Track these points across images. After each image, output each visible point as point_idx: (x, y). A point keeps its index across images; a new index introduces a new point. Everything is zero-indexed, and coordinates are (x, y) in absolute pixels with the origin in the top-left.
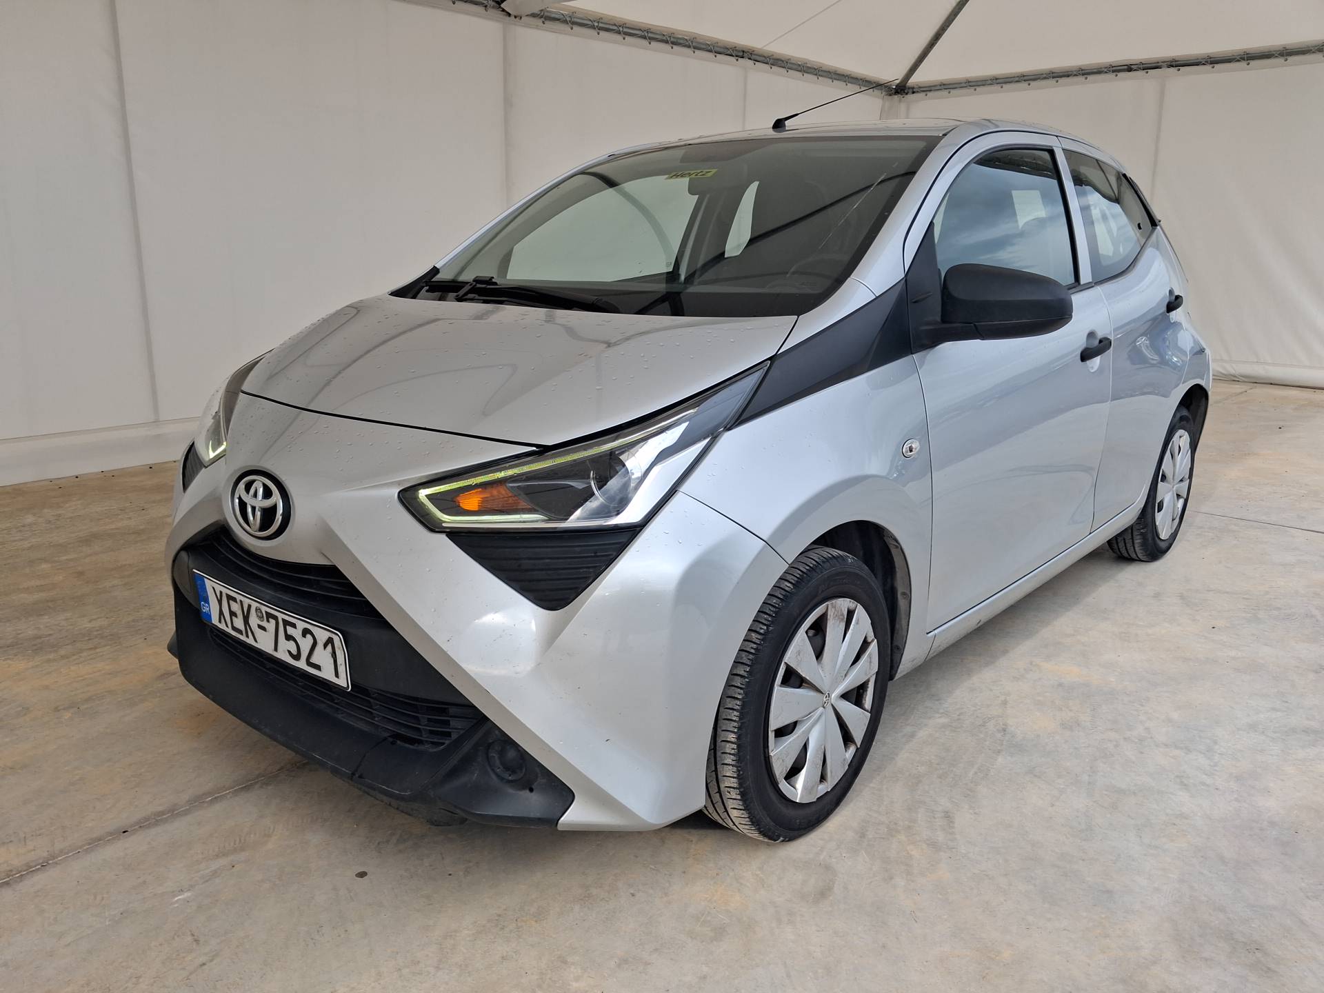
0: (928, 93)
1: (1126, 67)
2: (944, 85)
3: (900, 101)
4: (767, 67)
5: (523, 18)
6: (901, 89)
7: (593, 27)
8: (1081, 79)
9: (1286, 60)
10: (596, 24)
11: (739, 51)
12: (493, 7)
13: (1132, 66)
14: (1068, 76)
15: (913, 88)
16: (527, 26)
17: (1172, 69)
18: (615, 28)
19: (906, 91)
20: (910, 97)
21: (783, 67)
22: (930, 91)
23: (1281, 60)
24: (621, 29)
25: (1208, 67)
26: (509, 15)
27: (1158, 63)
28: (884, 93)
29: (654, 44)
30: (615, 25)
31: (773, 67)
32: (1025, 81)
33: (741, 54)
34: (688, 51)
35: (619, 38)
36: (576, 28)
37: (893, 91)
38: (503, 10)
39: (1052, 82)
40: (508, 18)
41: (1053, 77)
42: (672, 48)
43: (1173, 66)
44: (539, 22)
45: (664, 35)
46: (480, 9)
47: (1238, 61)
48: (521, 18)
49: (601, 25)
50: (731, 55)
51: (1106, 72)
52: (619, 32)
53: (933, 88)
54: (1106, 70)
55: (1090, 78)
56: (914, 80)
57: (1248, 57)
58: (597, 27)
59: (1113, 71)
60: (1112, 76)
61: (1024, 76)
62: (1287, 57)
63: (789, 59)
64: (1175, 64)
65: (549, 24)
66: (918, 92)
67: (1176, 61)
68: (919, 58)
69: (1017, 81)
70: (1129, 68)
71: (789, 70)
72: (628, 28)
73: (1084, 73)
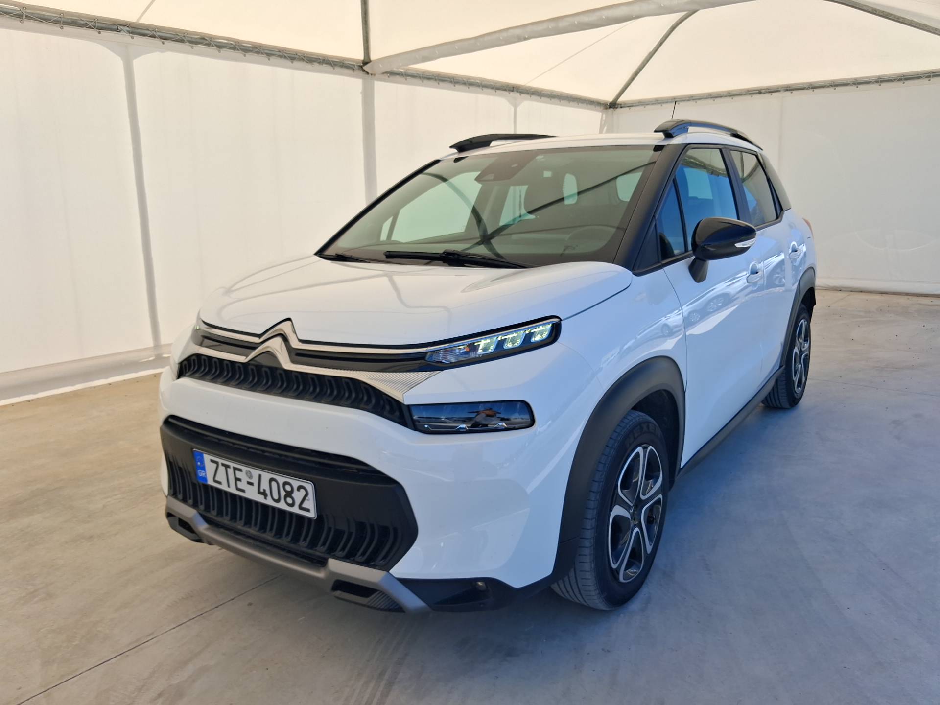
0: (632, 108)
1: (757, 91)
2: (641, 102)
3: (613, 113)
4: (527, 96)
5: (376, 75)
6: (613, 105)
7: (420, 77)
8: (729, 99)
9: (857, 87)
10: (421, 76)
11: (509, 87)
12: (359, 69)
13: (762, 91)
14: (721, 97)
15: (621, 105)
16: (378, 80)
17: (788, 93)
18: (433, 77)
19: (616, 106)
20: (619, 110)
21: (538, 96)
22: (632, 106)
23: (854, 87)
24: (437, 78)
25: (810, 91)
26: (368, 73)
27: (778, 88)
28: (602, 108)
29: (457, 86)
30: (433, 76)
31: (532, 96)
32: (693, 100)
33: (512, 89)
34: (479, 89)
35: (435, 83)
36: (409, 79)
37: (608, 107)
38: (364, 71)
39: (710, 101)
40: (367, 76)
41: (711, 98)
42: (469, 88)
43: (787, 90)
44: (386, 76)
45: (463, 80)
46: (350, 71)
47: (828, 87)
48: (375, 75)
49: (424, 76)
50: (505, 90)
51: (745, 95)
52: (436, 80)
53: (634, 105)
54: (744, 93)
55: (735, 98)
56: (621, 100)
57: (834, 85)
58: (422, 77)
59: (750, 94)
60: (749, 97)
61: (692, 97)
62: (858, 86)
63: (542, 91)
64: (789, 89)
65: (393, 78)
66: (624, 107)
67: (790, 87)
68: (624, 86)
69: (689, 100)
70: (760, 92)
71: (543, 98)
72: (441, 77)
73: (730, 95)
